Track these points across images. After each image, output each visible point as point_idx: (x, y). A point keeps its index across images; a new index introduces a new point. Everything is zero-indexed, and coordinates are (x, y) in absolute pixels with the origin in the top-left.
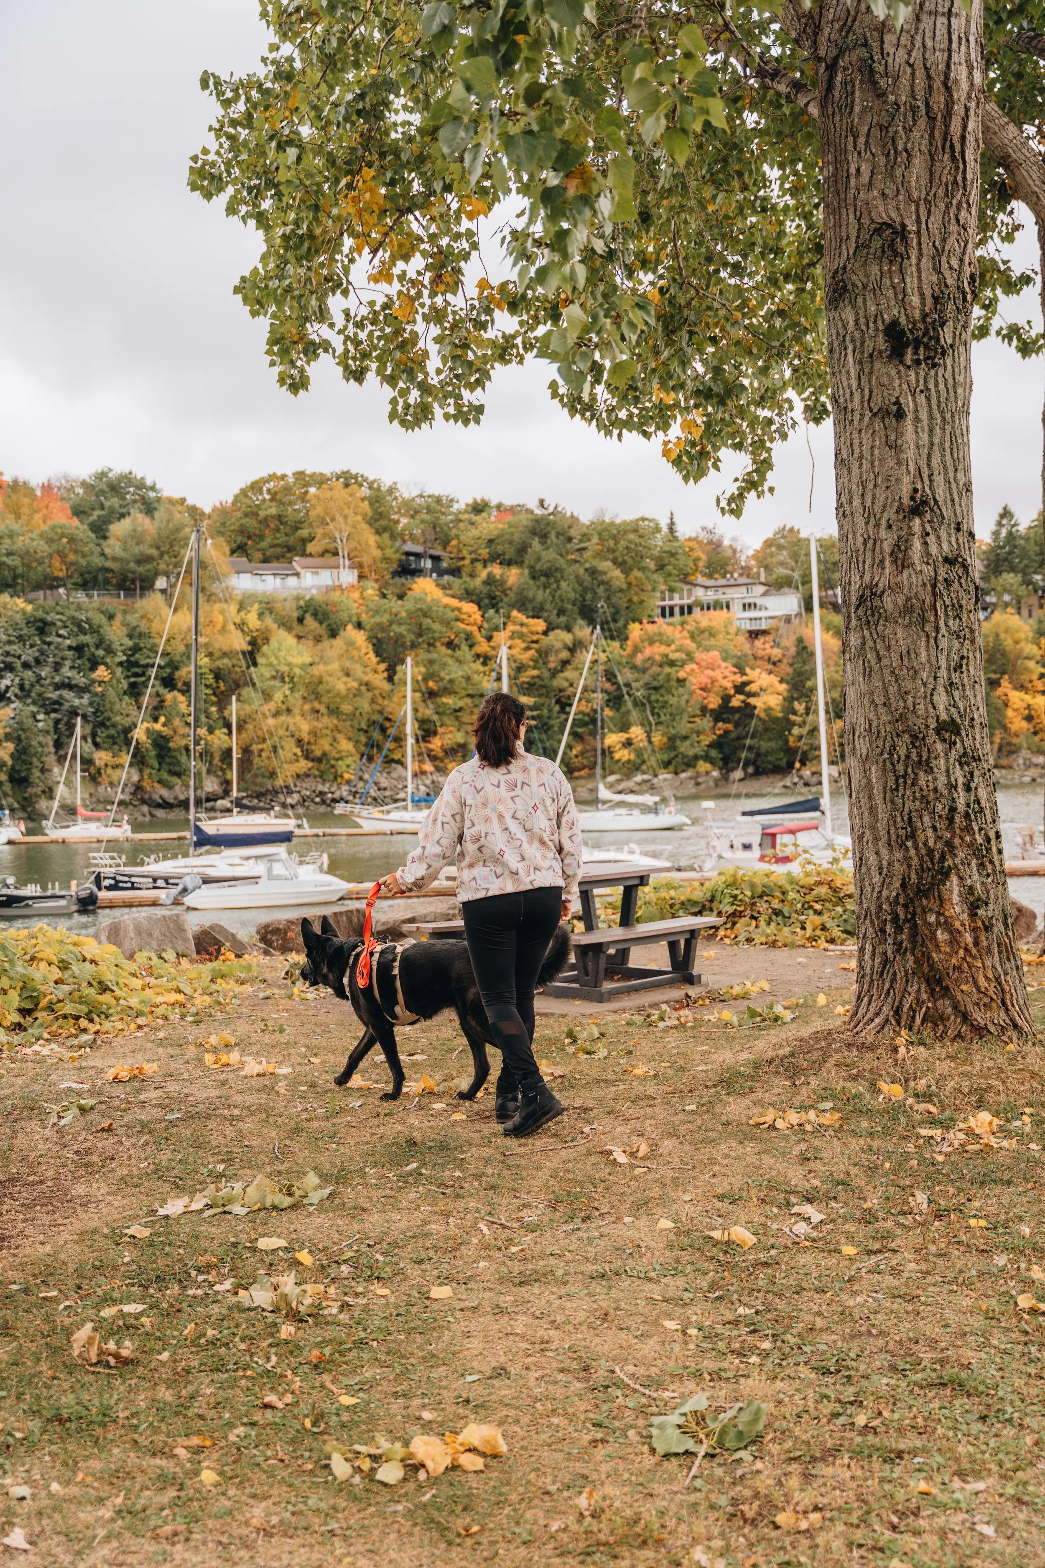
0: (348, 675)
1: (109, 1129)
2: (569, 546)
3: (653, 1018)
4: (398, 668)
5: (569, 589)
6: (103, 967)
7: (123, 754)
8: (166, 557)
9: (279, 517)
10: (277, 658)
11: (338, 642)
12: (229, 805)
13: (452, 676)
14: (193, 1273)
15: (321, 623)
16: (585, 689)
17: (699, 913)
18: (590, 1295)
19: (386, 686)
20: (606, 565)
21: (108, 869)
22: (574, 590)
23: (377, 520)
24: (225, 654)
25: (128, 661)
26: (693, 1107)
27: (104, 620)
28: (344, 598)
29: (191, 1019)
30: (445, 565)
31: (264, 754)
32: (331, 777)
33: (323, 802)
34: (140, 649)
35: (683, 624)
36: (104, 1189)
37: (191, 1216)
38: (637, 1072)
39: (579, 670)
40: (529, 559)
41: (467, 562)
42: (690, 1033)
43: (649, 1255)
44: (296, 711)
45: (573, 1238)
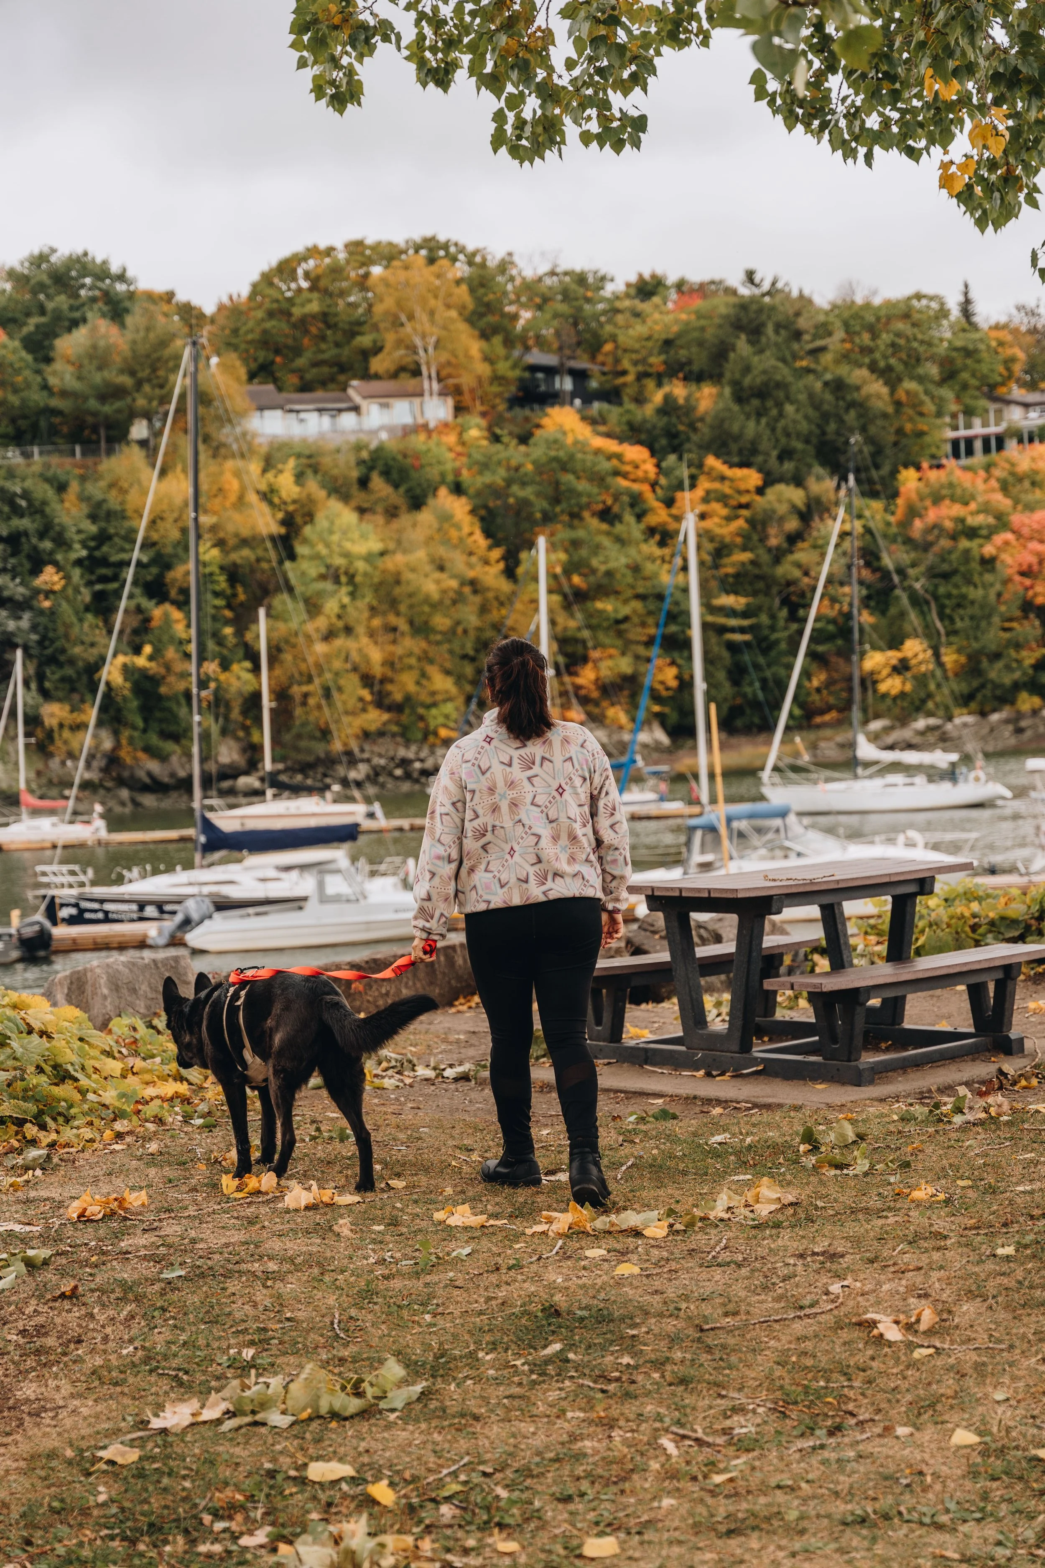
0: (441, 568)
1: (73, 1295)
2: (796, 346)
3: (944, 1109)
4: (523, 555)
5: (799, 417)
6: (59, 1043)
7: (87, 706)
8: (147, 388)
9: (325, 318)
10: (328, 545)
11: (425, 516)
12: (257, 784)
13: (612, 565)
14: (207, 1518)
15: (396, 486)
16: (829, 581)
17: (1021, 939)
18: (842, 1551)
19: (505, 586)
20: (859, 375)
21: (67, 891)
22: (806, 417)
23: (482, 315)
24: (244, 542)
25: (90, 557)
26: (1010, 1250)
27: (50, 493)
28: (432, 444)
29: (199, 1122)
30: (594, 384)
31: (312, 701)
32: (419, 736)
33: (408, 776)
34: (109, 538)
35: (988, 468)
36: (66, 1388)
37: (203, 1429)
38: (917, 1194)
39: (821, 549)
40: (731, 369)
41: (630, 378)
42: (1005, 1133)
43: (938, 1487)
44: (361, 630)
45: (814, 1460)
